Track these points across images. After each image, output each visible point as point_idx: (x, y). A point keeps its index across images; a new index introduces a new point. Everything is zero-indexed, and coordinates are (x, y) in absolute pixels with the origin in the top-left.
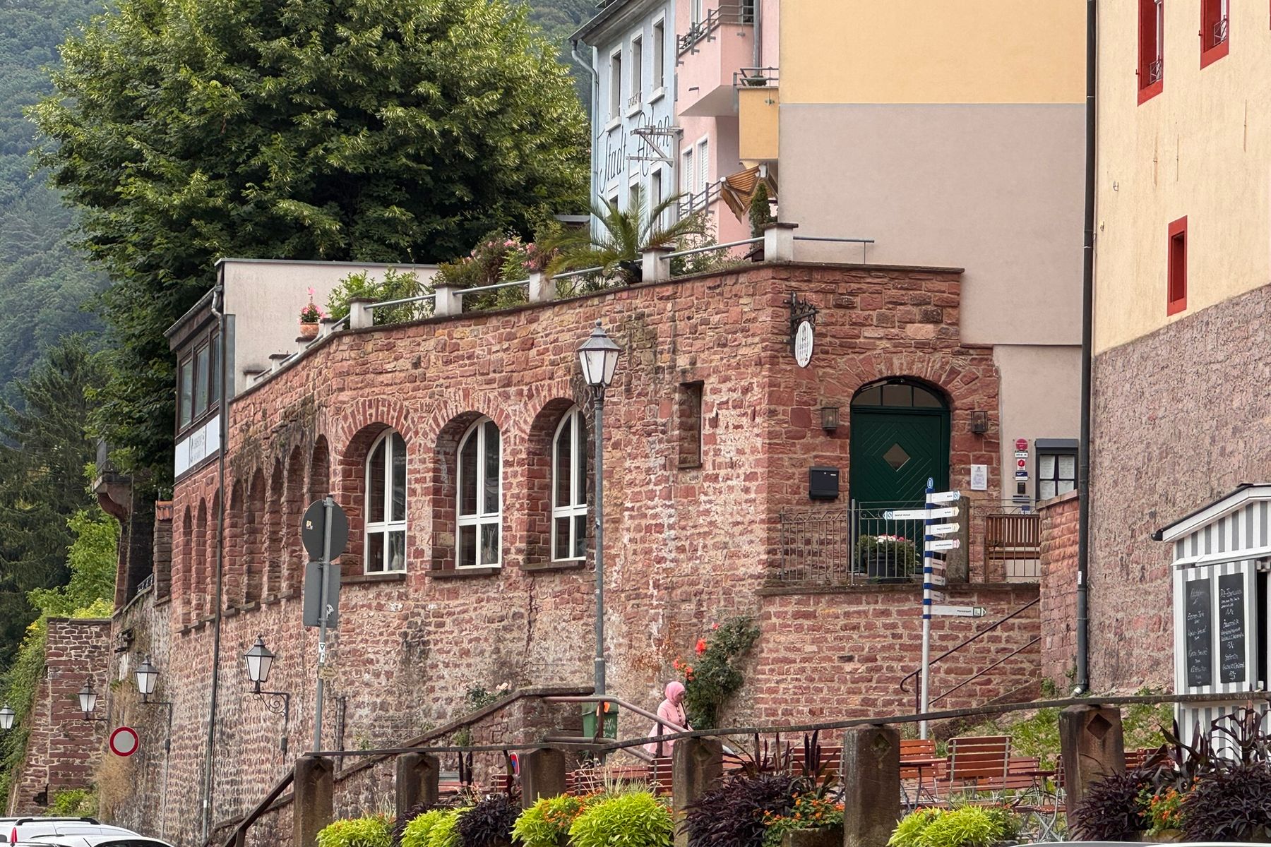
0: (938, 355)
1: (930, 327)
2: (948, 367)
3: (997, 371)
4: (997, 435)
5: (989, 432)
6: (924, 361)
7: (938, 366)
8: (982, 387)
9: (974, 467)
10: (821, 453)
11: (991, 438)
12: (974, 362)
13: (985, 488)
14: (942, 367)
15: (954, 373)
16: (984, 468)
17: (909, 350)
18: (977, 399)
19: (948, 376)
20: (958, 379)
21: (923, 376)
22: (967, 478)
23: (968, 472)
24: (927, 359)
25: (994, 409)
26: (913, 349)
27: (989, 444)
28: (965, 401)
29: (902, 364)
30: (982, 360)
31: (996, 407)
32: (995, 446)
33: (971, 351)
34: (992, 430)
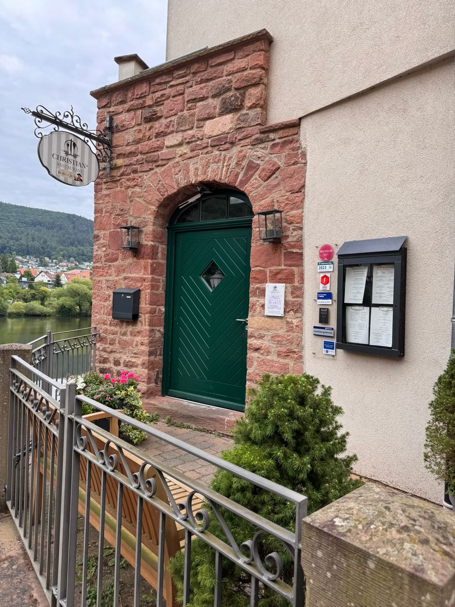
0: (235, 150)
1: (229, 117)
2: (245, 163)
3: (304, 155)
4: (299, 243)
5: (289, 240)
6: (219, 161)
7: (233, 164)
8: (283, 180)
9: (269, 287)
10: (129, 275)
11: (293, 247)
12: (277, 149)
13: (281, 313)
14: (238, 164)
15: (252, 167)
16: (281, 287)
17: (205, 151)
18: (278, 196)
19: (245, 174)
20: (256, 176)
21: (217, 179)
22: (261, 301)
23: (262, 293)
24: (222, 157)
25: (298, 208)
26: (210, 149)
27: (289, 255)
28: (263, 202)
29: (197, 169)
30: (284, 144)
31: (300, 205)
32: (297, 258)
33: (272, 136)
34: (292, 236)
